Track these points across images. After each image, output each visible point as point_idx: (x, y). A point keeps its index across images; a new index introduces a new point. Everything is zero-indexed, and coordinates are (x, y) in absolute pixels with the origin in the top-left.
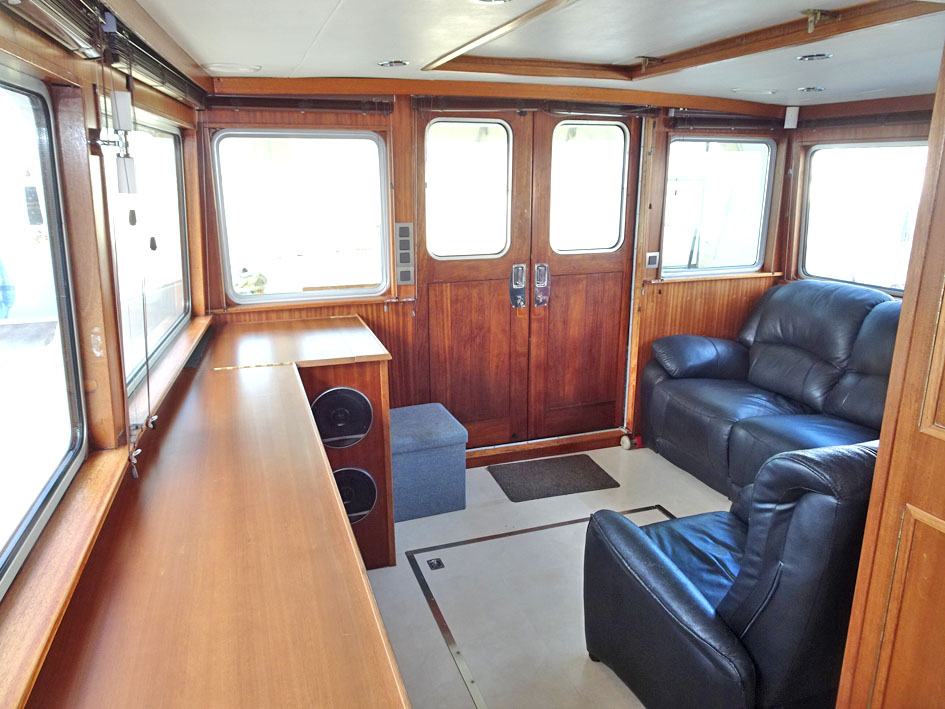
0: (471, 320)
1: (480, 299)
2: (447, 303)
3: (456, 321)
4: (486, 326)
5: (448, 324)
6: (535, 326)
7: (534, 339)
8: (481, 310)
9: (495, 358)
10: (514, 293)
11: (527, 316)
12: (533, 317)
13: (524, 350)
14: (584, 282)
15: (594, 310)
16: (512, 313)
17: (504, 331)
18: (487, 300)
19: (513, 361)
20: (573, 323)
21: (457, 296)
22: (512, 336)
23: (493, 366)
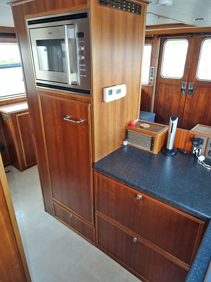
0: (169, 95)
1: (172, 90)
2: (163, 89)
3: (165, 95)
4: (173, 97)
5: (163, 94)
6: (187, 100)
7: (186, 104)
8: (172, 93)
9: (174, 107)
10: (182, 90)
11: (185, 97)
12: (187, 98)
13: (183, 107)
14: (206, 90)
15: (208, 100)
16: (181, 95)
17: (178, 100)
18: (174, 90)
19: (179, 109)
20: (199, 103)
21: (166, 88)
22: (180, 102)
23: (173, 109)
